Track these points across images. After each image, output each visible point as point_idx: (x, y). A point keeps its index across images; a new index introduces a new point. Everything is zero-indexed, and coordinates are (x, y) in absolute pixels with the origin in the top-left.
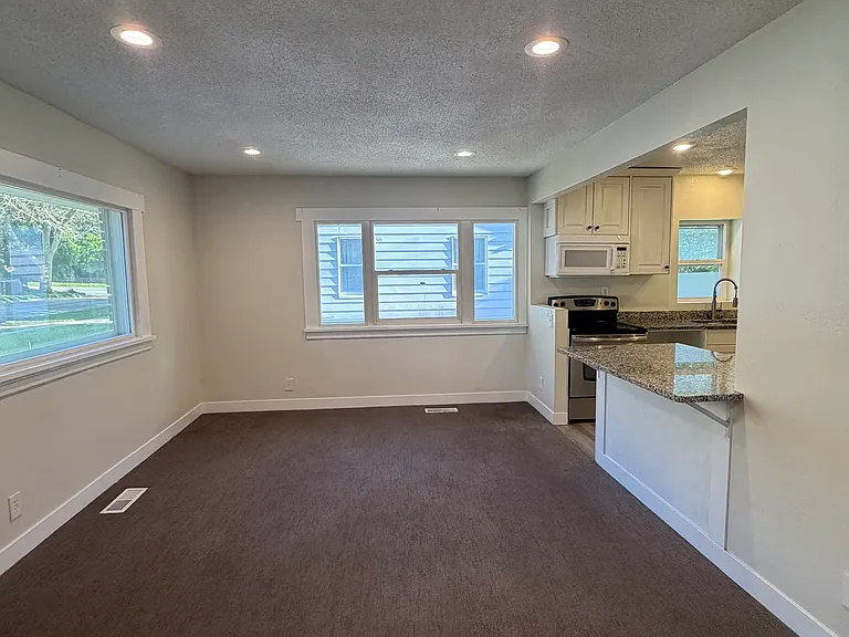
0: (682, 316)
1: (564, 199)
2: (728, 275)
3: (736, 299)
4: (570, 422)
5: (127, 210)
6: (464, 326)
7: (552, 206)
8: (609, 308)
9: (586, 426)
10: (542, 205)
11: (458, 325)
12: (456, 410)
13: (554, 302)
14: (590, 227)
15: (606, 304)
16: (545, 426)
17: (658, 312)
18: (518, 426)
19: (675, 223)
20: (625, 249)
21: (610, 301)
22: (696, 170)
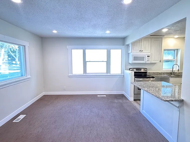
0: (164, 73)
1: (134, 43)
2: (176, 63)
3: (178, 70)
4: (134, 100)
5: (24, 46)
6: (108, 75)
7: (131, 46)
8: (145, 71)
9: (138, 101)
10: (128, 45)
11: (106, 75)
12: (105, 96)
13: (131, 69)
14: (140, 51)
15: (144, 70)
16: (127, 101)
17: (158, 72)
18: (120, 101)
19: (163, 50)
20: (149, 56)
21: (145, 69)
22: (168, 36)
